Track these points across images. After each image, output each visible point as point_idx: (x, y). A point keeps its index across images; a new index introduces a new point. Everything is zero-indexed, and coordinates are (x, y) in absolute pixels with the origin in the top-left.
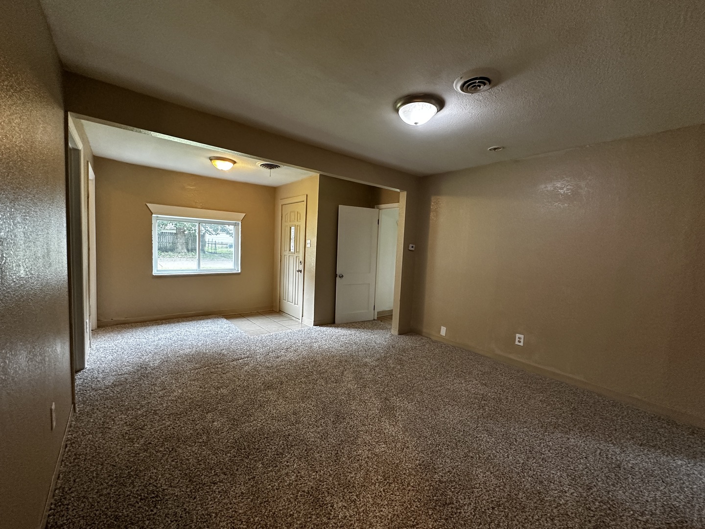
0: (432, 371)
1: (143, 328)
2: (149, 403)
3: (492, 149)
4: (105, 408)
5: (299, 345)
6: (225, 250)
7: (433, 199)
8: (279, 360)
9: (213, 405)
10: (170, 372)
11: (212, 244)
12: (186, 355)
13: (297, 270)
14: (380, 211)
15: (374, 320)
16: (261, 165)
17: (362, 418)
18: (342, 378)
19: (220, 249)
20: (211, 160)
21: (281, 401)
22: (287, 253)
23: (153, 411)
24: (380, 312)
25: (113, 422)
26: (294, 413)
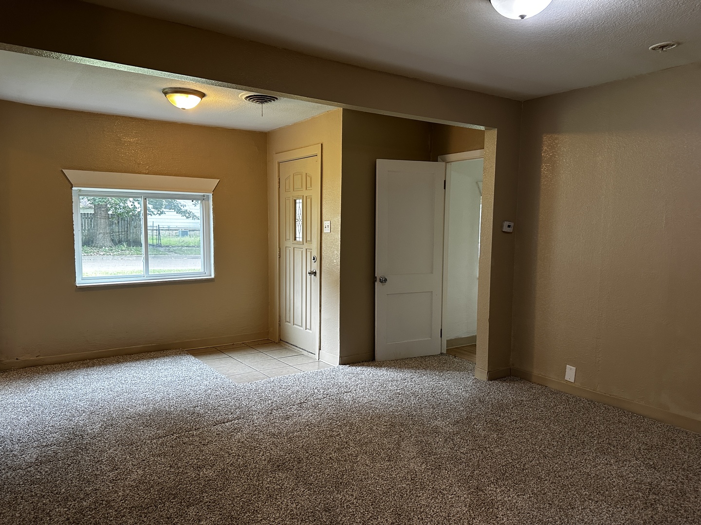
0: (555, 443)
1: (66, 373)
2: (96, 490)
3: (657, 47)
4: (32, 496)
5: (320, 397)
6: (174, 240)
7: (546, 139)
8: (289, 422)
9: (196, 495)
10: (120, 442)
11: (153, 230)
12: (139, 415)
13: (309, 271)
14: (448, 165)
15: (442, 354)
16: (247, 97)
17: (440, 519)
18: (398, 452)
19: (166, 240)
20: (166, 93)
21: (303, 489)
22: (289, 243)
23: (104, 502)
24: (451, 340)
25: (49, 518)
26: (327, 510)
